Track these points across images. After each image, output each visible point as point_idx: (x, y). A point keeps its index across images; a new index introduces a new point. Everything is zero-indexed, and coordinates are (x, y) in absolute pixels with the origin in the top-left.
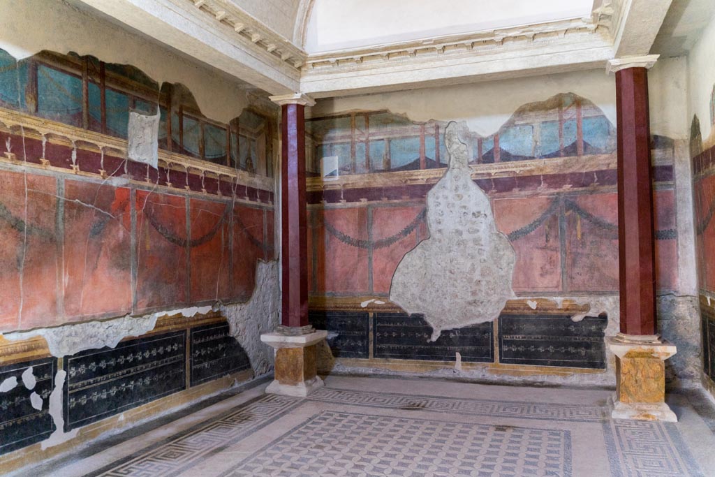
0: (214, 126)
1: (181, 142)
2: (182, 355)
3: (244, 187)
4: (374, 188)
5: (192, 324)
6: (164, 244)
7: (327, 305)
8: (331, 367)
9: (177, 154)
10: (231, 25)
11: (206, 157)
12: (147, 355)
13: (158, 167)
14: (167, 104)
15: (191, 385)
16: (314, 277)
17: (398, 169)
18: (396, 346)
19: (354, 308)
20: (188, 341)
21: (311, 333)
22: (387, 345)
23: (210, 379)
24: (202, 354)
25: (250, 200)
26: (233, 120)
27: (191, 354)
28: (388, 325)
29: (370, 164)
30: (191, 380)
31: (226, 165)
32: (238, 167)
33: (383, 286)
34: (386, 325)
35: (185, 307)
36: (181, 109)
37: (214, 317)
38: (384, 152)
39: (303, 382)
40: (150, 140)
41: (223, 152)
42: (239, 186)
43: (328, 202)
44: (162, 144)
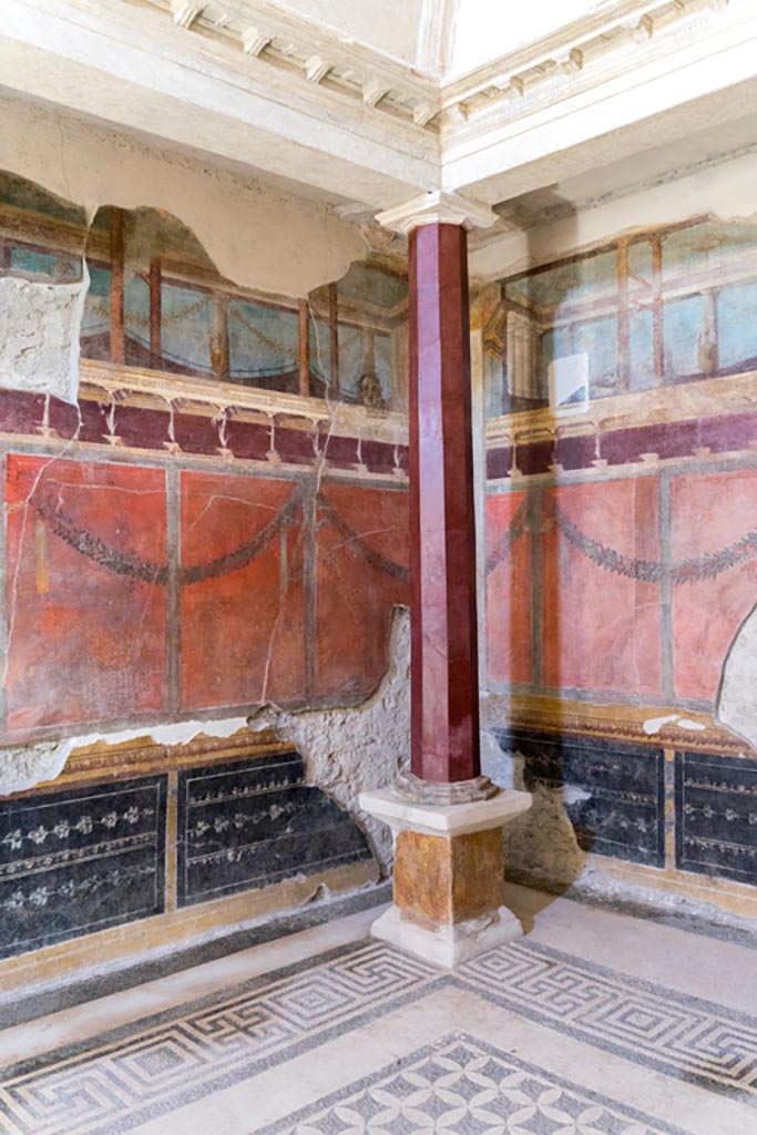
0: (260, 302)
1: (155, 343)
2: (155, 833)
3: (355, 441)
4: (674, 425)
5: (186, 760)
6: (95, 576)
7: (566, 721)
8: (575, 874)
9: (141, 370)
10: (293, 65)
11: (234, 375)
12: (39, 836)
13: (80, 401)
14: (112, 256)
15: (181, 903)
16: (535, 649)
17: (740, 369)
18: (734, 846)
19: (626, 733)
20: (172, 802)
21: (474, 800)
22: (713, 842)
23: (242, 888)
24: (218, 830)
25: (371, 470)
26: (321, 289)
27: (181, 829)
28: (714, 787)
29: (666, 362)
30: (180, 891)
31: (296, 391)
32: (335, 394)
33: (699, 682)
34: (708, 786)
35: (161, 722)
36: (156, 266)
37: (255, 744)
38: (700, 327)
39: (451, 926)
40: (60, 341)
41: (288, 362)
42: (334, 439)
43: (566, 468)
44: (93, 347)
